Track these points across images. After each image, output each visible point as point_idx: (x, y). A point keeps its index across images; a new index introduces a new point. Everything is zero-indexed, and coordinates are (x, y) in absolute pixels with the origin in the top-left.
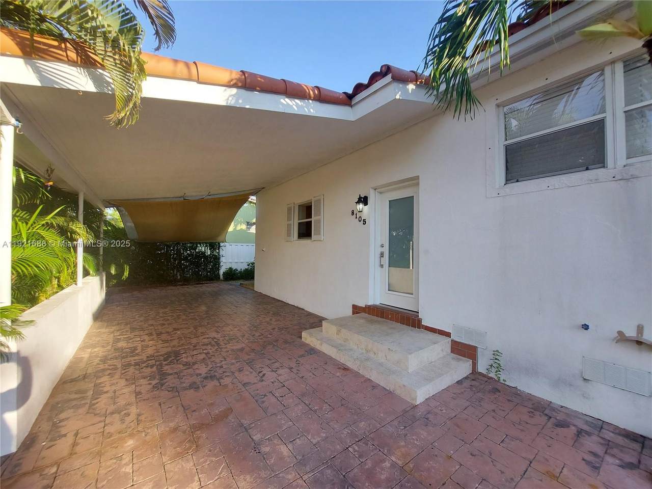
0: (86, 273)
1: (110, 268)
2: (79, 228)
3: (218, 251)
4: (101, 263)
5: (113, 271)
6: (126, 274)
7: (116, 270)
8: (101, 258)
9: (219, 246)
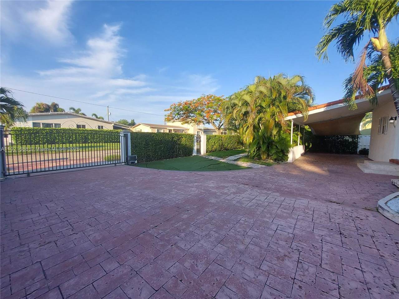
0: (300, 144)
1: (306, 144)
2: (299, 133)
3: (356, 139)
4: (304, 142)
5: (307, 145)
6: (311, 146)
7: (307, 144)
8: (304, 141)
9: (358, 137)
